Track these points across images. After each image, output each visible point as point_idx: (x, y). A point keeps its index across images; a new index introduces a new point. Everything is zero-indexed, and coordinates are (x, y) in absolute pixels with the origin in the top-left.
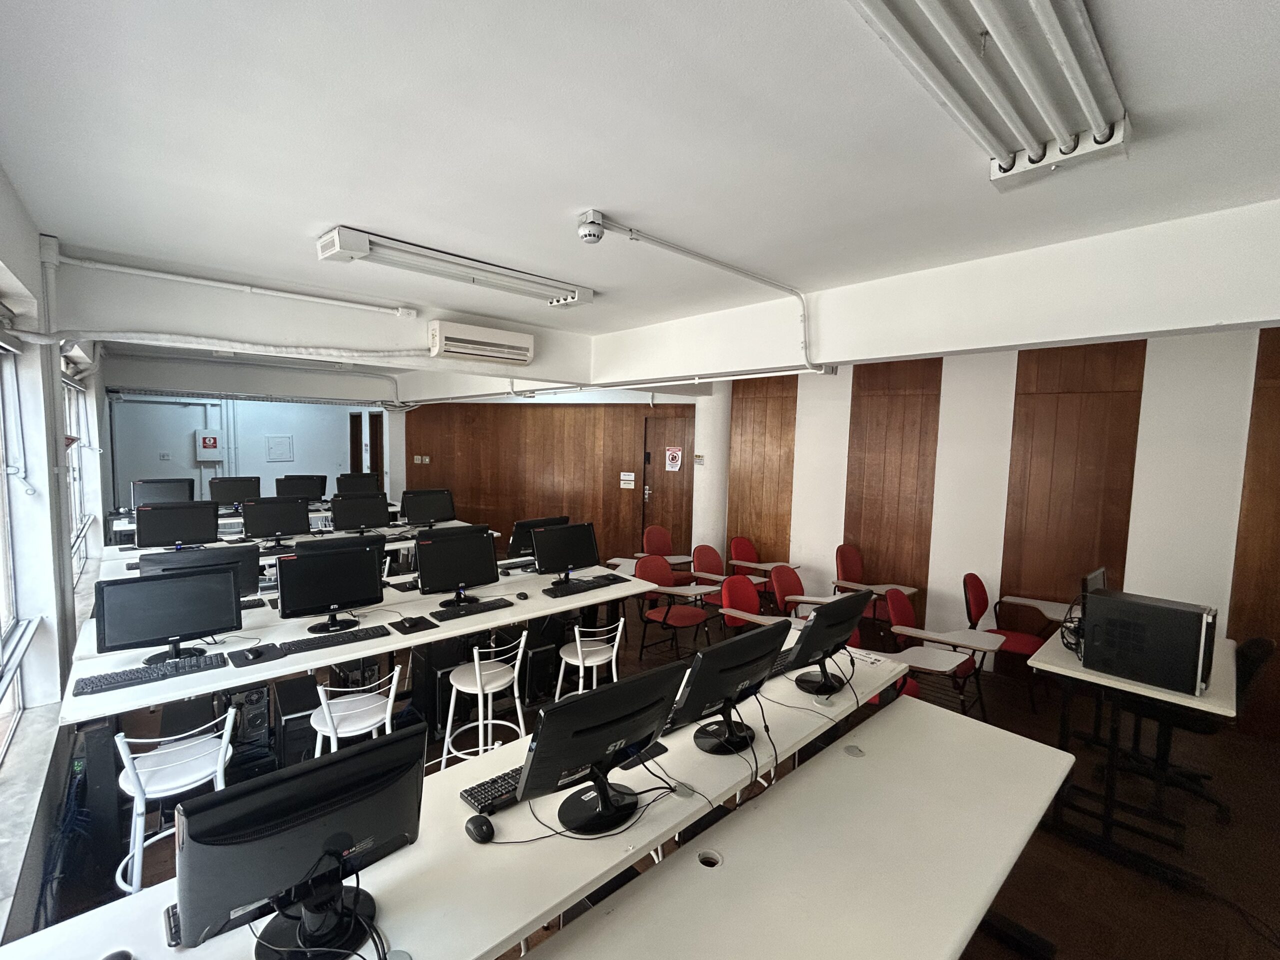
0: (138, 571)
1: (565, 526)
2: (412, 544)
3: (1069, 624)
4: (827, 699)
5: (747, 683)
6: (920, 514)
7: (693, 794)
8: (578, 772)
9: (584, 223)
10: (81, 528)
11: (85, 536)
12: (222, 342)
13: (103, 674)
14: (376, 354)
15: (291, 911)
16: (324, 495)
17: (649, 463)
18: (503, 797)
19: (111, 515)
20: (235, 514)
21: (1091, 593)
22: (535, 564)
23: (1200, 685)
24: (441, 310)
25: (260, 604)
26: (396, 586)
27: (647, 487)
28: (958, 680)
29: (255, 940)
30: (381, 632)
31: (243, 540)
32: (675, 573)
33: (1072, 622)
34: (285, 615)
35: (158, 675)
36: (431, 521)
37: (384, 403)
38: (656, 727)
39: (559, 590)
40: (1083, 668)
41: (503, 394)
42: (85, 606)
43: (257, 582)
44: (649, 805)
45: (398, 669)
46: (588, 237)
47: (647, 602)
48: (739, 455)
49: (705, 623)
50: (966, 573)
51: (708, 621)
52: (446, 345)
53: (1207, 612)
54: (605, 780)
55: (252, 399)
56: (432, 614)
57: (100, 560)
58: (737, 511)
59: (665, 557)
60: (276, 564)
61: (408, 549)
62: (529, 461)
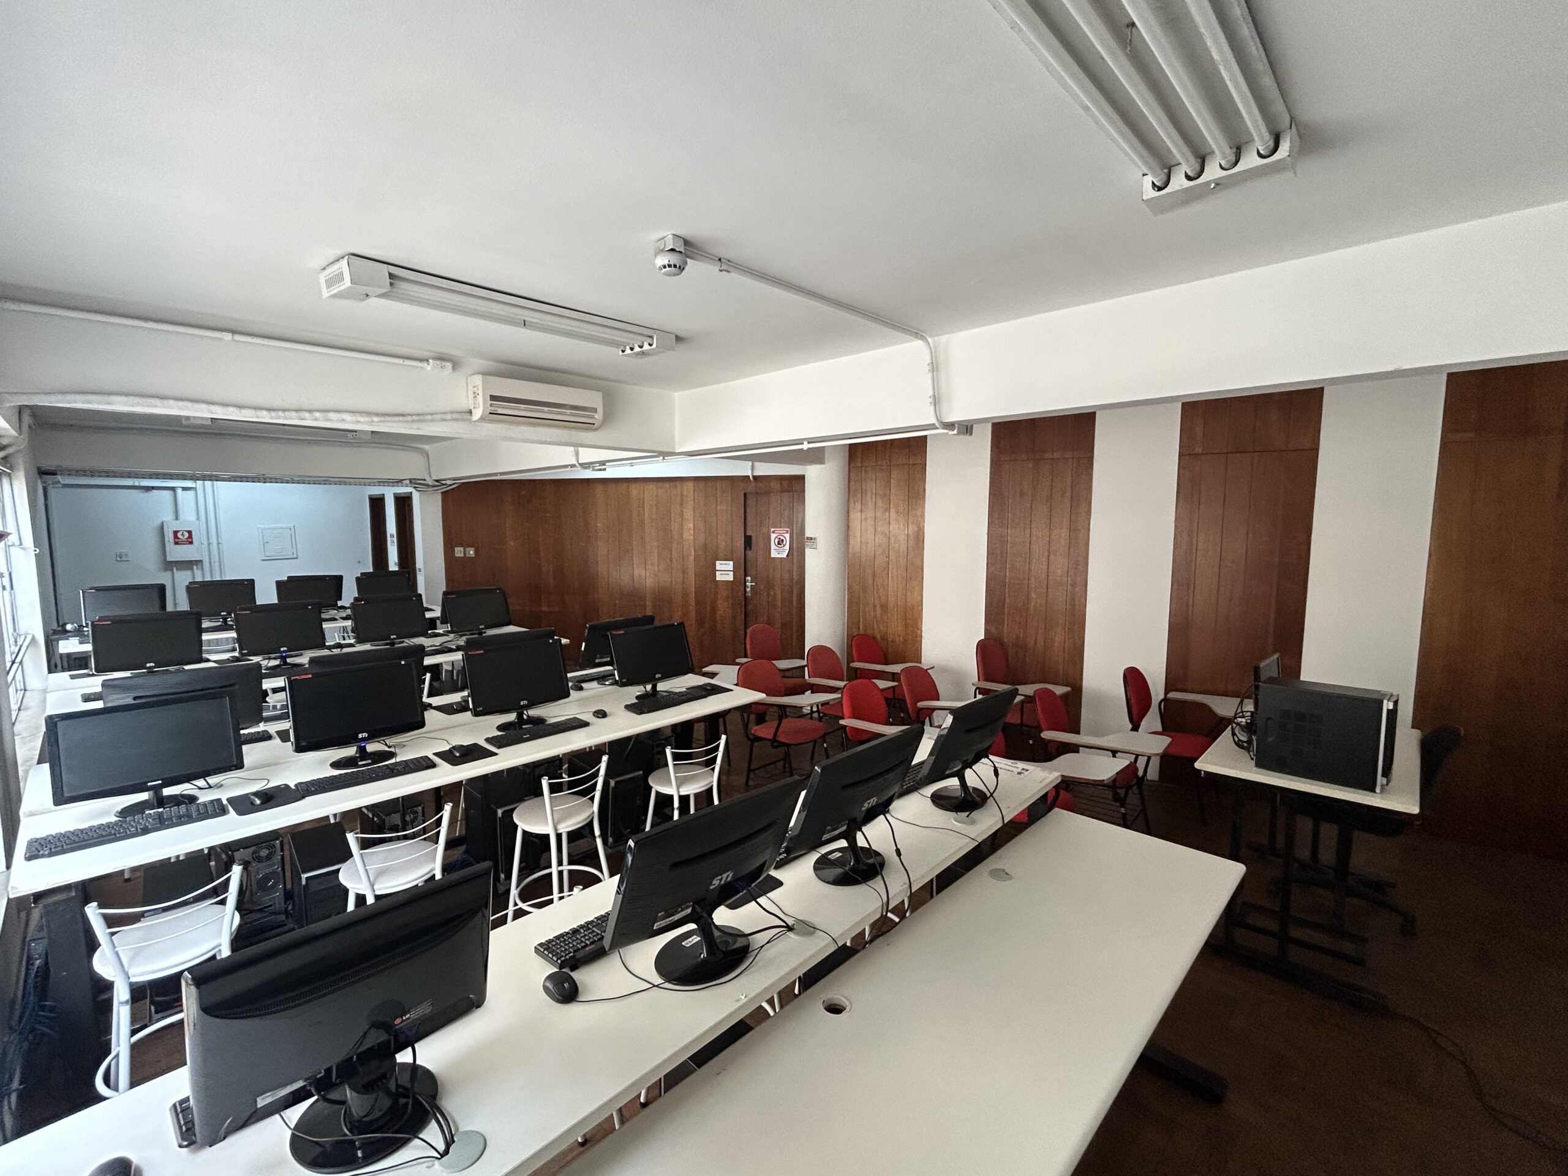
0: (102, 702)
1: (650, 626)
2: (458, 656)
3: (1240, 720)
4: (968, 816)
5: (873, 801)
6: (1073, 599)
7: (814, 932)
8: (676, 912)
9: (662, 250)
10: (16, 651)
11: (21, 663)
12: (196, 406)
13: (63, 832)
14: (401, 418)
15: (334, 1095)
16: (340, 599)
17: (751, 549)
18: (587, 949)
19: (54, 633)
20: (225, 627)
21: (1264, 682)
22: (614, 675)
23: (1380, 780)
24: (482, 361)
25: (265, 737)
26: (439, 708)
27: (749, 578)
28: (1119, 791)
29: (289, 1133)
30: (424, 764)
31: (237, 659)
32: (786, 680)
33: (1243, 717)
34: (300, 749)
35: (137, 830)
36: (481, 627)
37: (413, 481)
38: (769, 856)
39: (644, 705)
40: (1255, 768)
41: (566, 466)
42: (29, 750)
43: (260, 710)
44: (762, 946)
45: (448, 808)
46: (668, 269)
47: (753, 717)
48: (859, 535)
49: (823, 738)
50: (1127, 667)
51: (826, 737)
52: (491, 405)
53: (1388, 698)
54: (710, 920)
55: (238, 479)
56: (488, 740)
57: (45, 691)
58: (858, 603)
59: (774, 662)
60: (285, 687)
61: (453, 662)
62: (602, 551)
